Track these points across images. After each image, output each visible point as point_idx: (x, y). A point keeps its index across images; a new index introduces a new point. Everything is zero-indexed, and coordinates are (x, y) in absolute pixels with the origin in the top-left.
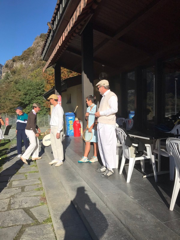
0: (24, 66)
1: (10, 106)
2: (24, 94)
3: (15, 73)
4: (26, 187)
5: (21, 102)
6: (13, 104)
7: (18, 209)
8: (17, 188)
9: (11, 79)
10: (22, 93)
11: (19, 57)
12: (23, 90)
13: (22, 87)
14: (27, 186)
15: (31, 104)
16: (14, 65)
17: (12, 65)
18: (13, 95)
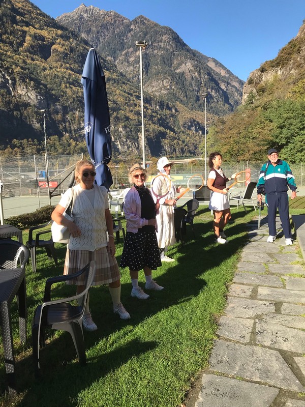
0: (280, 77)
1: (254, 149)
2: (278, 128)
3: (263, 91)
4: (284, 304)
5: (272, 141)
6: (259, 145)
7: (270, 348)
8: (267, 303)
9: (256, 103)
10: (274, 125)
11: (272, 62)
12: (276, 120)
13: (275, 115)
14: (285, 302)
15: (290, 144)
16: (263, 78)
17: (260, 77)
18: (260, 130)
